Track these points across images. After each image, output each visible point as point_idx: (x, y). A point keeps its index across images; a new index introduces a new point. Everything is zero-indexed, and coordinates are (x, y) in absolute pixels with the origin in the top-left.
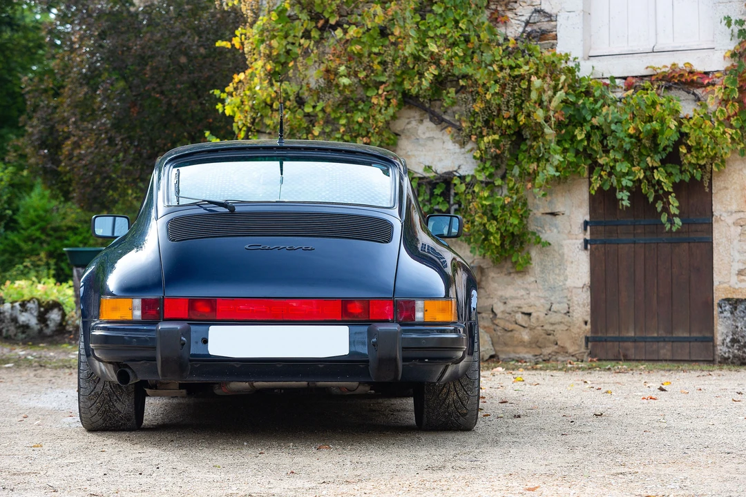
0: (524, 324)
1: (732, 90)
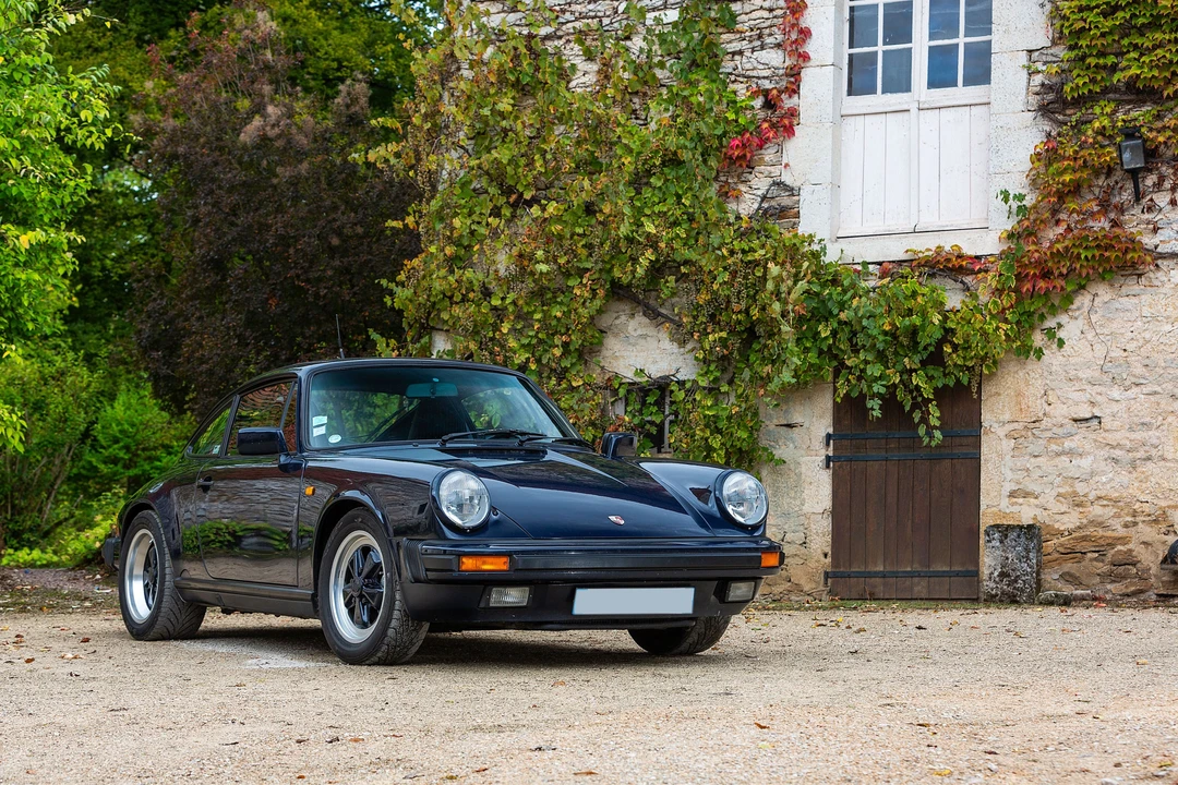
1: (1008, 278)
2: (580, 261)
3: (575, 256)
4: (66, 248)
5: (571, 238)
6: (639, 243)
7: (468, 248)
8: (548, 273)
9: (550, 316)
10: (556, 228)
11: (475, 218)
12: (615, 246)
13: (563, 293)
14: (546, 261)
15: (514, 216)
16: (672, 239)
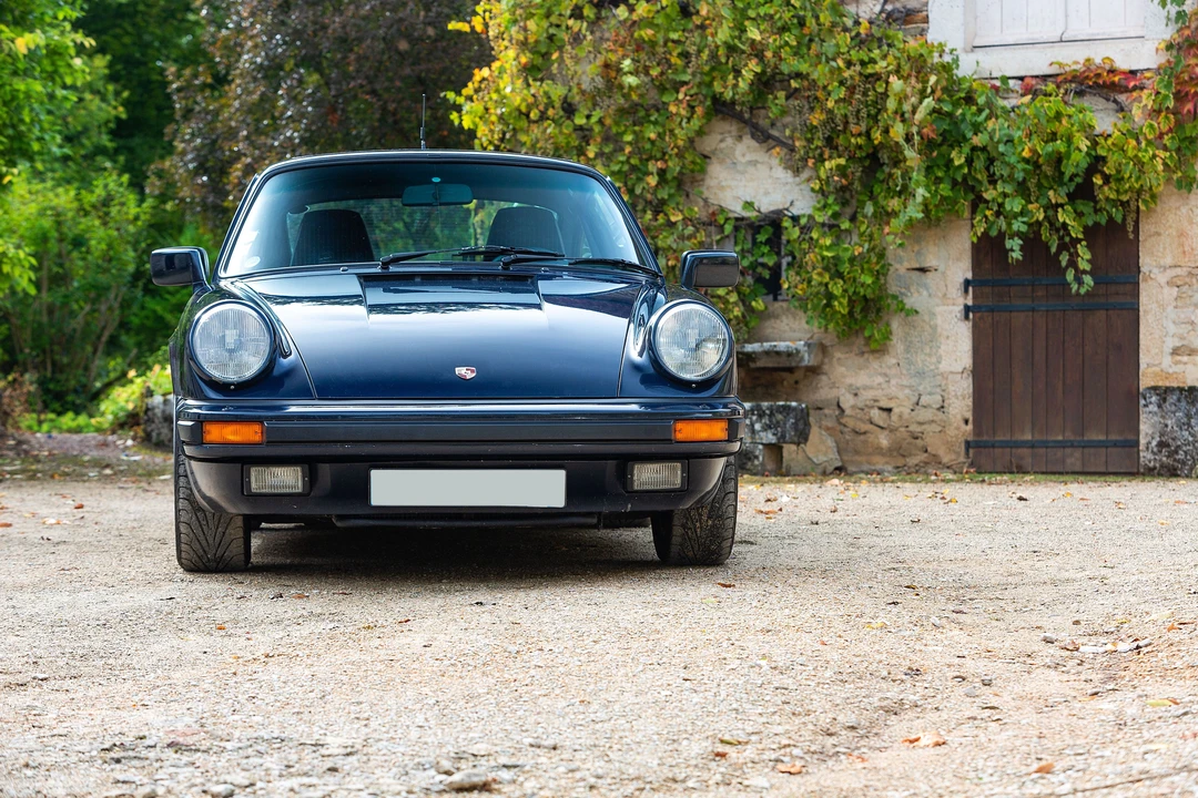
0: (881, 424)
1: (1166, 97)
2: (676, 71)
3: (670, 67)
4: (72, 52)
5: (665, 44)
6: (743, 52)
7: (546, 56)
8: (638, 87)
9: (643, 138)
10: (647, 33)
11: (554, 19)
12: (714, 56)
13: (658, 110)
14: (635, 73)
15: (598, 18)
16: (781, 47)
